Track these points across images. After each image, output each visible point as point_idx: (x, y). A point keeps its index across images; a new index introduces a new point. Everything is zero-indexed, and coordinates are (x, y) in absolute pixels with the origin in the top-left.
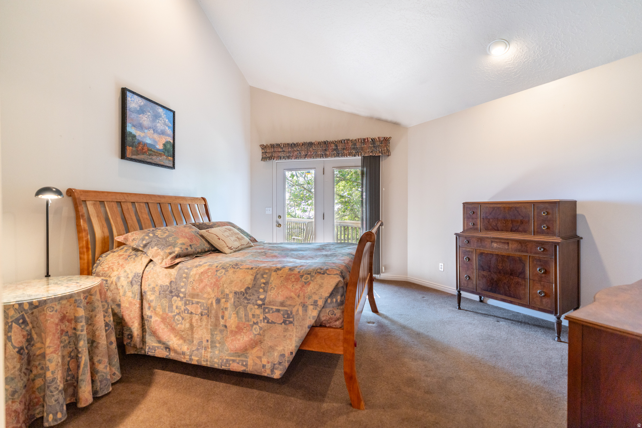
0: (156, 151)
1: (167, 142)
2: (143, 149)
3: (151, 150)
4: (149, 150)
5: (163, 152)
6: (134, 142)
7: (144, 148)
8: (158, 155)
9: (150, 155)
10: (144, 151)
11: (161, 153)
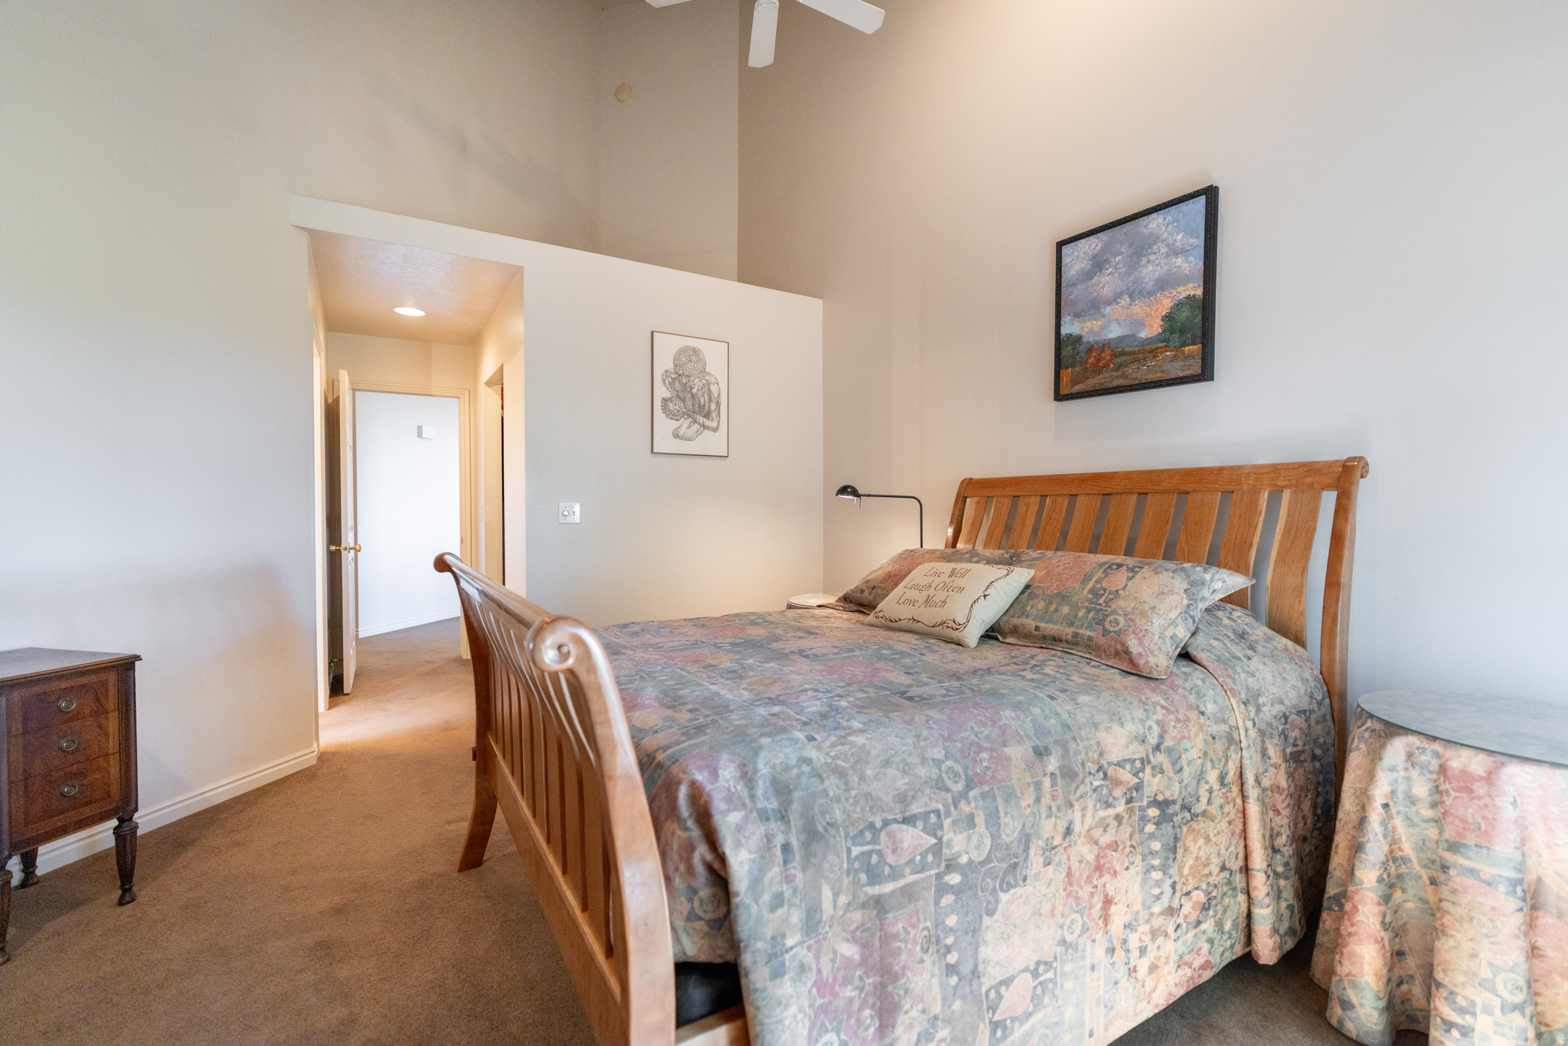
0: (1135, 349)
1: (1178, 305)
2: (1098, 360)
3: (1123, 353)
4: (1115, 355)
5: (1164, 340)
6: (1077, 354)
7: (1103, 355)
8: (1144, 359)
9: (1118, 367)
10: (1100, 364)
11: (1154, 347)
